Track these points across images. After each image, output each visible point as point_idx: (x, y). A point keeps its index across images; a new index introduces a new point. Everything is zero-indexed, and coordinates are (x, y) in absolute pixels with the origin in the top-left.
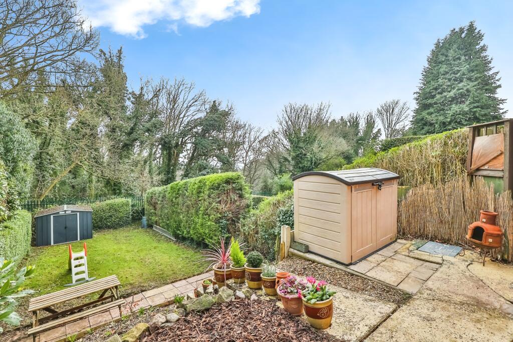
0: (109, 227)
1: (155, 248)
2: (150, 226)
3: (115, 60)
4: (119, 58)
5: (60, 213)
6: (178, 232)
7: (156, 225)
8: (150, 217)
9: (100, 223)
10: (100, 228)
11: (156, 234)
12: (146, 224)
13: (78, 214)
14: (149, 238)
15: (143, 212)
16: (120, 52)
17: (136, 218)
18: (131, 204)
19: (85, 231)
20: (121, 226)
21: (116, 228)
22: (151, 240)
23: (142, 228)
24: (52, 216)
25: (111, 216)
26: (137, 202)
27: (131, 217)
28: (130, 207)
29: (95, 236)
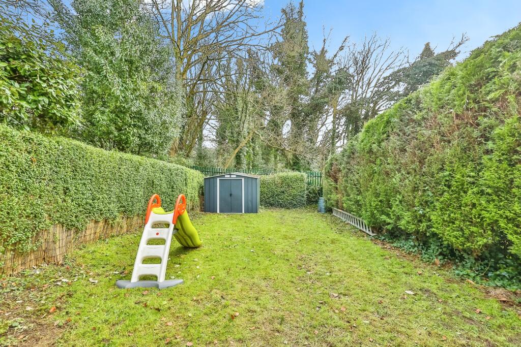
0: (281, 206)
1: (333, 242)
2: (329, 210)
3: (296, 16)
4: (300, 13)
5: (226, 176)
6: (384, 217)
7: (338, 208)
8: (329, 196)
9: (271, 199)
10: (272, 205)
11: (335, 221)
12: (323, 207)
13: (243, 179)
14: (325, 225)
15: (320, 193)
16: (301, 4)
17: (312, 200)
18: (306, 180)
19: (249, 202)
20: (294, 206)
21: (288, 208)
22: (328, 228)
23: (318, 211)
24: (218, 179)
25: (283, 192)
26: (314, 179)
27: (306, 197)
28: (306, 185)
29: (262, 211)
